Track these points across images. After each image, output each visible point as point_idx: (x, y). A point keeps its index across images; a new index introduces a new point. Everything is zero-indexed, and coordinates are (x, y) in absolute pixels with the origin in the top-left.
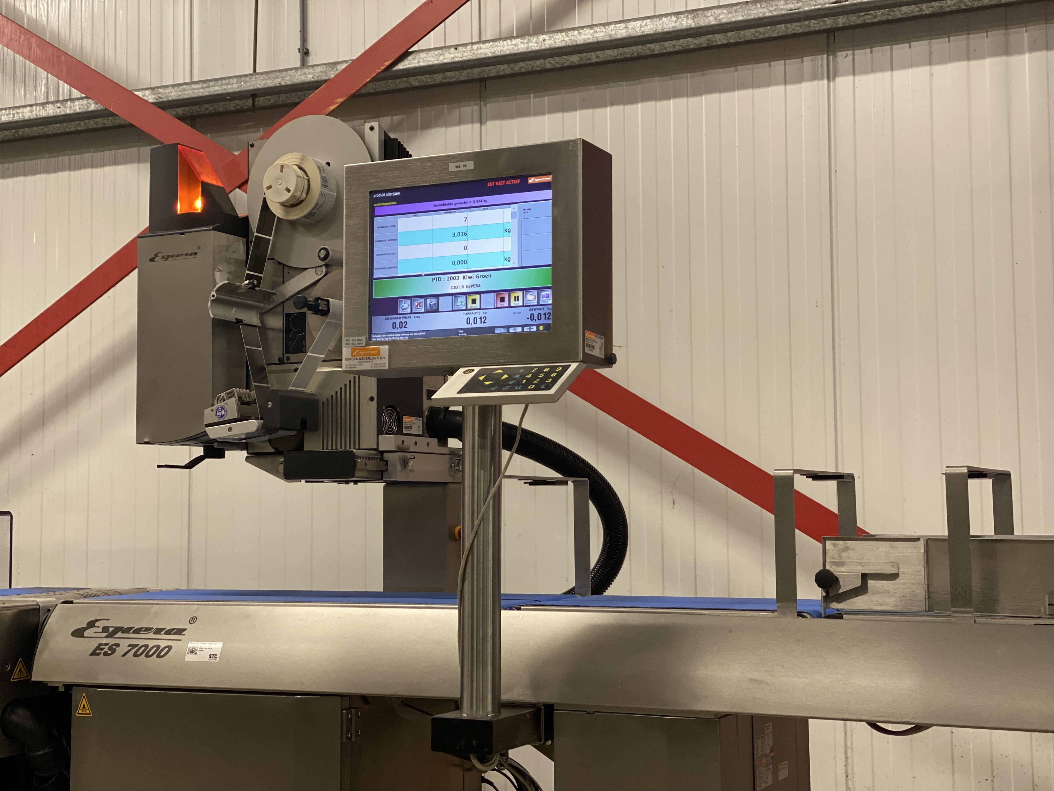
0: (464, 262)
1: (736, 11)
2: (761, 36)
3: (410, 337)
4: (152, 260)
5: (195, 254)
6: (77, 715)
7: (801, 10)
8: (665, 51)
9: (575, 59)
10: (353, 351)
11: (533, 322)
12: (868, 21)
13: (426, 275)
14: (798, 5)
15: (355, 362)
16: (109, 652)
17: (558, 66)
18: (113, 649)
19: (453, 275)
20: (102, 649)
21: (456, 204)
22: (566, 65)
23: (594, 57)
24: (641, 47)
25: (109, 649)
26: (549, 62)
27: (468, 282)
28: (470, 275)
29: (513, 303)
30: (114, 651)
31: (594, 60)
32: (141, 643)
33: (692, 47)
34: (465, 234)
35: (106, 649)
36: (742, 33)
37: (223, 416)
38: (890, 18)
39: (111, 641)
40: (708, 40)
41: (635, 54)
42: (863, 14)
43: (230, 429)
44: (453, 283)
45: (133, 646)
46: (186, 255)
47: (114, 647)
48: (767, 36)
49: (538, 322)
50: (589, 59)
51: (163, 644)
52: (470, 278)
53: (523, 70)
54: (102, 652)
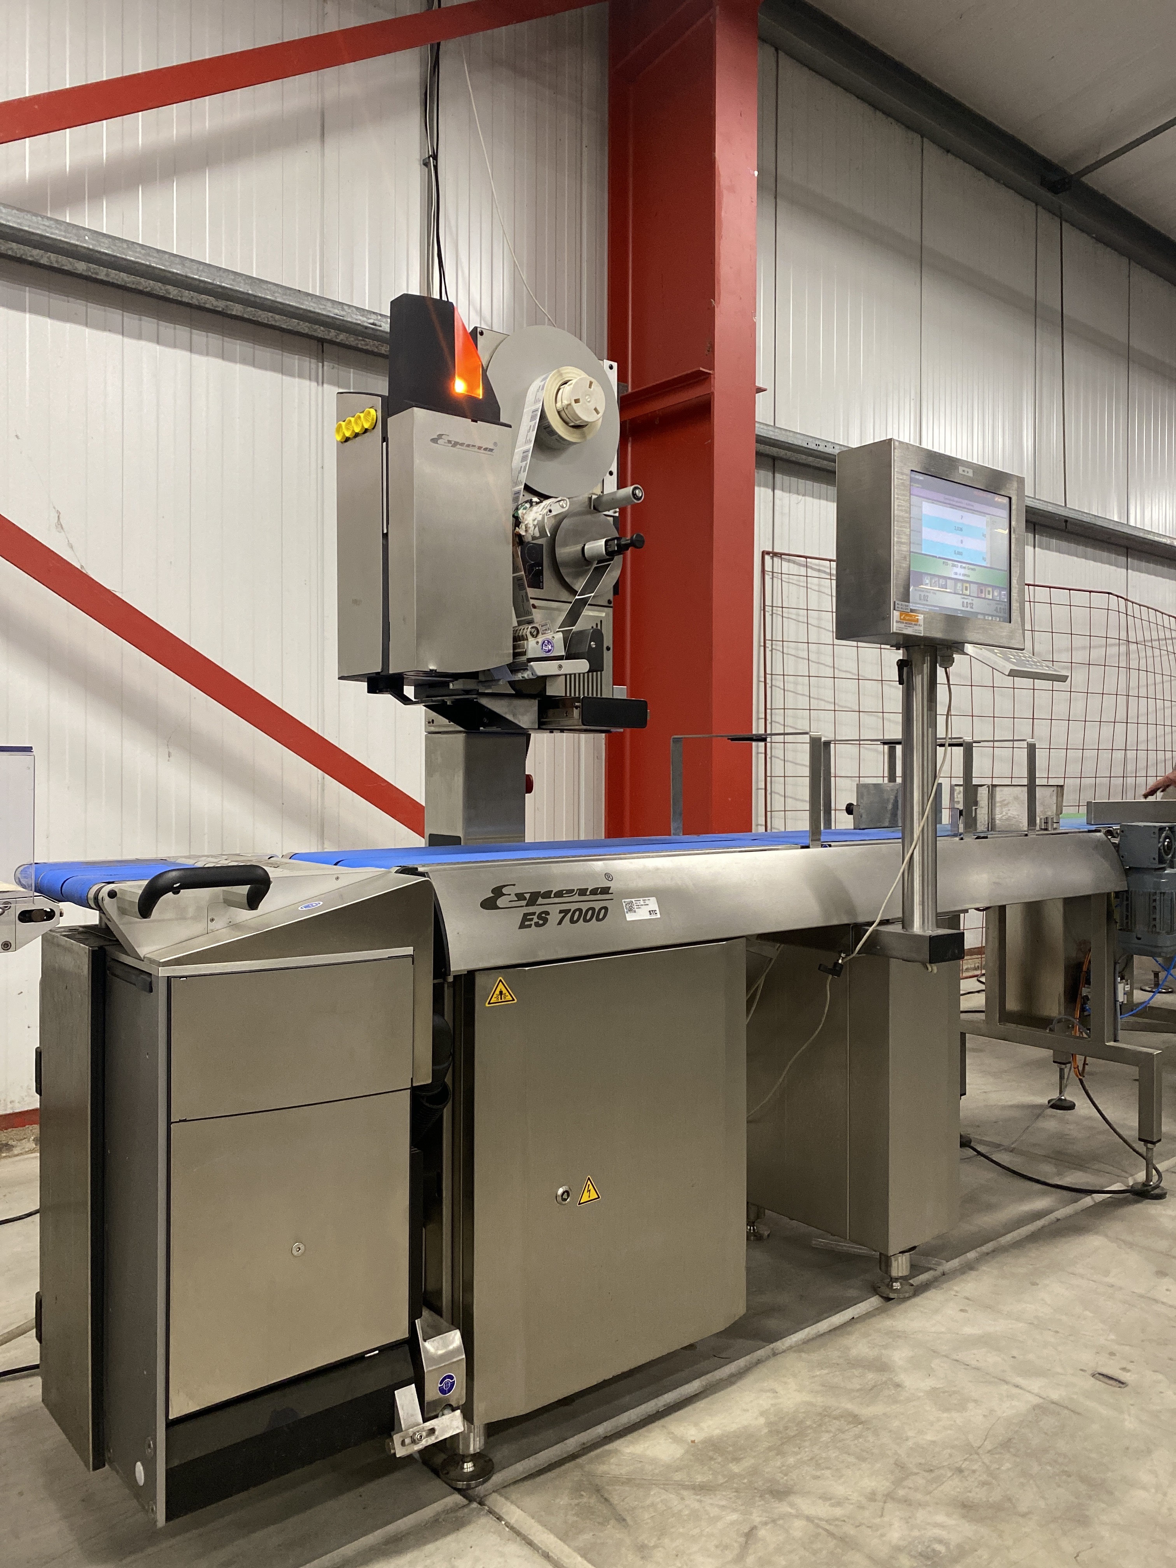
0: (960, 553)
1: (290, 296)
2: (273, 323)
3: (930, 609)
4: (434, 441)
5: (491, 450)
6: (487, 1005)
7: (345, 319)
8: (179, 299)
9: (81, 267)
10: (901, 615)
11: (998, 614)
12: (360, 346)
13: (939, 558)
14: (342, 313)
15: (902, 625)
16: (541, 922)
17: (56, 265)
18: (544, 918)
19: (956, 563)
20: (532, 920)
21: (957, 502)
22: (66, 268)
23: (104, 273)
24: (160, 284)
25: (539, 917)
26: (49, 258)
27: (963, 571)
28: (964, 565)
29: (987, 596)
30: (546, 921)
31: (102, 276)
32: (573, 907)
33: (207, 306)
34: (961, 530)
35: (536, 920)
36: (260, 312)
37: (549, 651)
38: (376, 350)
39: (537, 909)
40: (227, 306)
41: (148, 289)
42: (361, 338)
43: (560, 667)
44: (956, 570)
45: (566, 912)
46: (480, 448)
47: (543, 915)
48: (277, 324)
49: (1000, 615)
50: (97, 274)
51: (597, 906)
52: (964, 568)
53: (10, 253)
54: (533, 923)
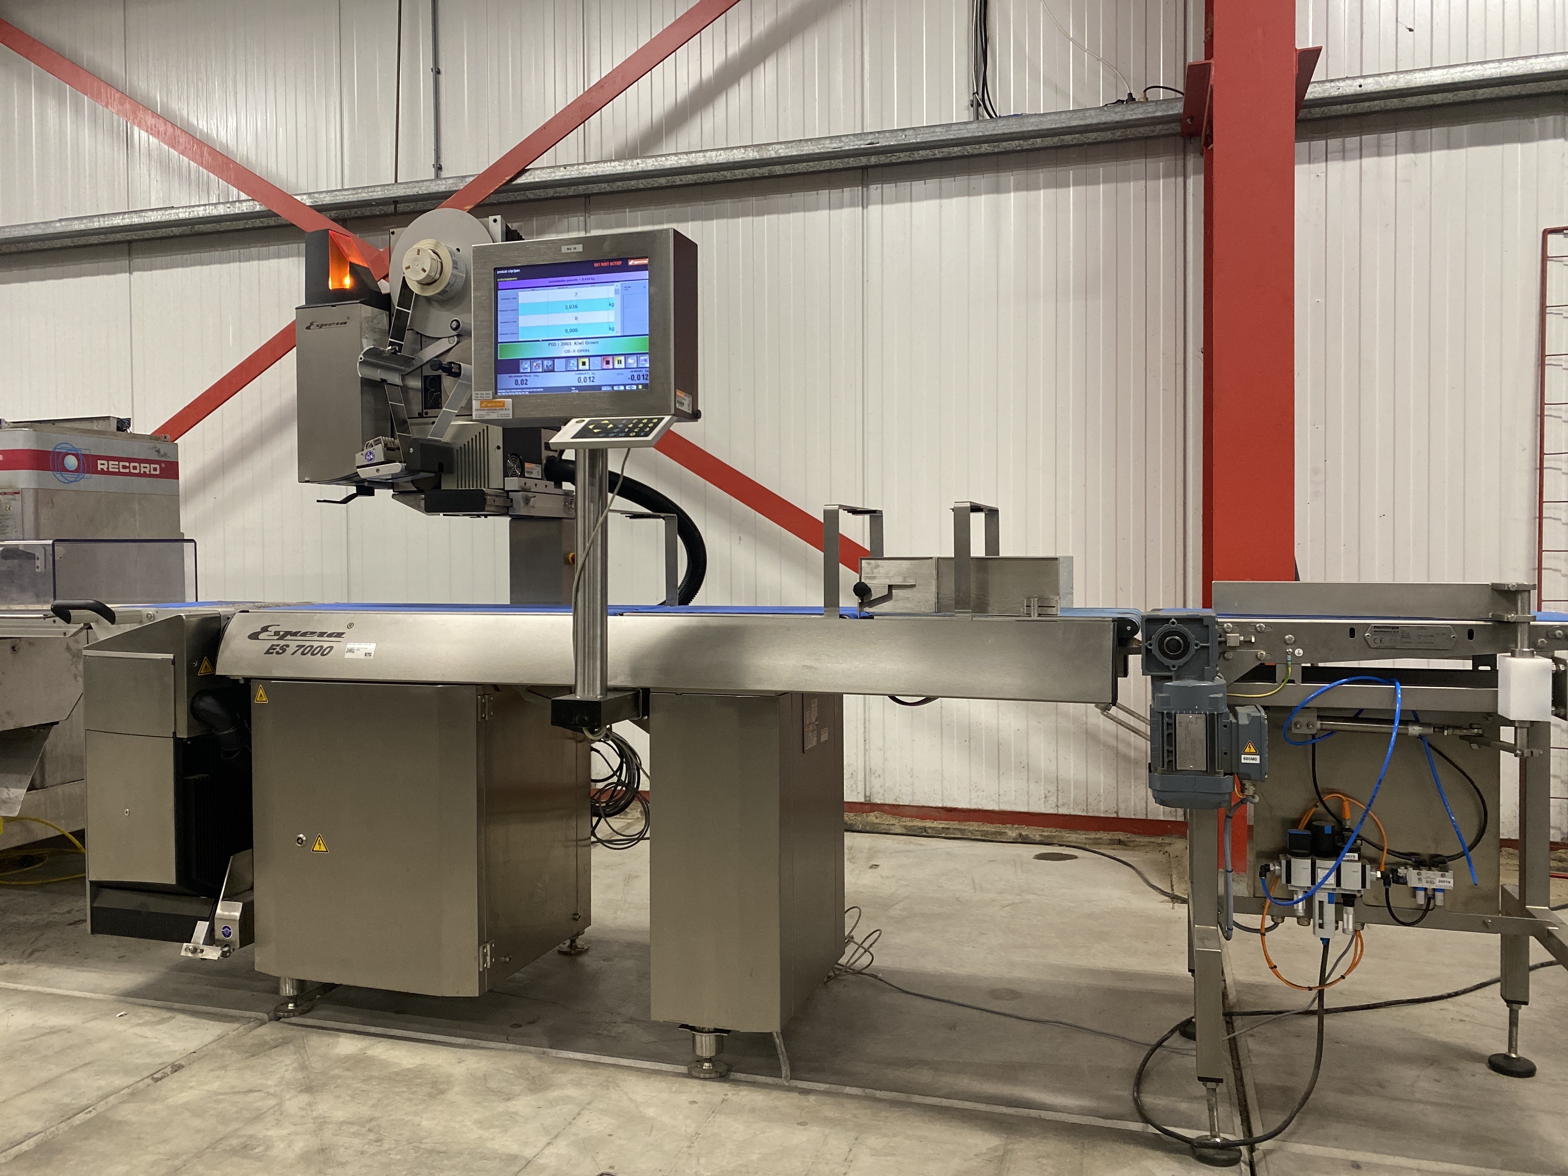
0: (576, 330)
1: (792, 147)
2: (811, 169)
3: (529, 392)
4: (308, 328)
5: (345, 323)
7: (843, 149)
8: (735, 178)
9: (663, 181)
10: (482, 403)
11: (634, 382)
12: (894, 161)
13: (543, 341)
14: (840, 145)
15: (484, 412)
16: (281, 651)
17: (649, 186)
18: (284, 649)
19: (566, 341)
20: (274, 649)
21: (567, 281)
22: (655, 186)
23: (678, 180)
24: (716, 173)
25: (281, 648)
26: (642, 183)
27: (579, 347)
28: (580, 341)
29: (616, 366)
30: (284, 651)
31: (678, 183)
32: (307, 644)
33: (757, 175)
34: (576, 307)
35: (278, 649)
36: (796, 166)
37: (371, 459)
38: (911, 159)
39: (282, 643)
40: (770, 171)
41: (711, 179)
42: (890, 155)
43: (378, 470)
44: (566, 348)
45: (300, 647)
46: (338, 324)
48: (815, 169)
49: (637, 382)
50: (674, 182)
51: (325, 645)
52: (580, 344)
53: (620, 189)
54: (275, 651)
